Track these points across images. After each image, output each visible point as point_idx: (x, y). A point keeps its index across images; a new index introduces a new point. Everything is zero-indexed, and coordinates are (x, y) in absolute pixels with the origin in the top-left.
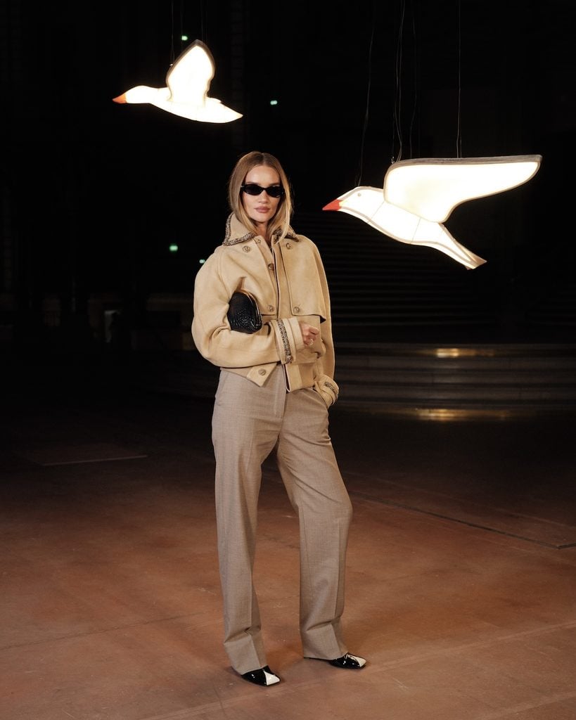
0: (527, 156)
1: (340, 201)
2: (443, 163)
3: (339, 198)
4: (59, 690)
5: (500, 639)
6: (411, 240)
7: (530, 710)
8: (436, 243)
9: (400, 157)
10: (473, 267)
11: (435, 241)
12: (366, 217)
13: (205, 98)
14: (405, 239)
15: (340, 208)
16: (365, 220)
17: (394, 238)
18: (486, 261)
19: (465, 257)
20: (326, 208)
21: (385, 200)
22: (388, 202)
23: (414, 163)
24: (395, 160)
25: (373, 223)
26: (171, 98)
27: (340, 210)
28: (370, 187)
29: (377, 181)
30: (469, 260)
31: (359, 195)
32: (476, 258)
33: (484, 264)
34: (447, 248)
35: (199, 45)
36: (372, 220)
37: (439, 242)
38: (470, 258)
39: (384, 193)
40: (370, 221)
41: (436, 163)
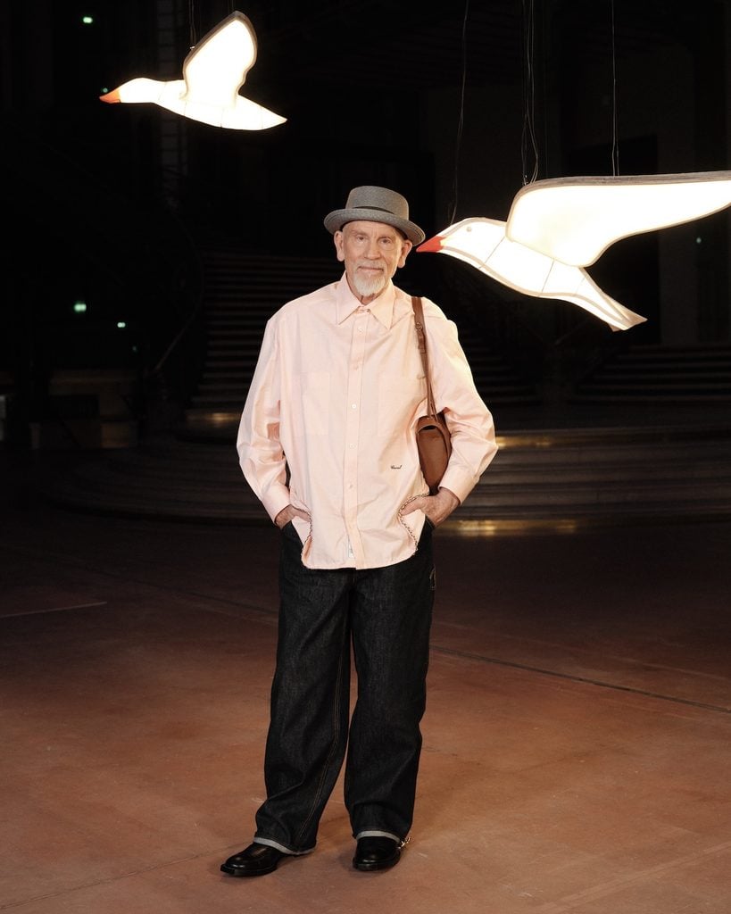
1: (442, 238)
2: (604, 183)
3: (440, 235)
6: (540, 291)
8: (575, 295)
9: (535, 175)
10: (624, 328)
11: (574, 292)
12: (478, 261)
13: (235, 96)
15: (442, 248)
16: (476, 265)
17: (517, 289)
18: (645, 320)
20: (422, 249)
21: (507, 235)
22: (512, 240)
23: (562, 184)
24: (529, 181)
25: (488, 269)
26: (186, 94)
27: (441, 251)
28: (484, 219)
31: (469, 230)
32: (628, 314)
34: (591, 302)
35: (240, 18)
36: (486, 264)
37: (579, 293)
39: (507, 226)
40: (483, 265)
41: (594, 184)
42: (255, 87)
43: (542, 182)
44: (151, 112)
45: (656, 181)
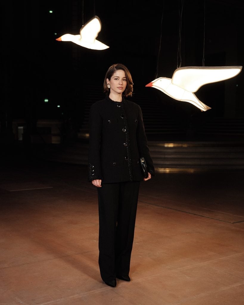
0: (236, 66)
2: (200, 69)
3: (152, 82)
4: (50, 281)
5: (220, 259)
6: (181, 99)
7: (240, 286)
8: (191, 101)
9: (180, 66)
10: (205, 110)
14: (179, 99)
15: (153, 86)
16: (162, 91)
17: (174, 98)
18: (211, 108)
19: (202, 107)
20: (147, 86)
21: (172, 82)
22: (173, 84)
24: (178, 67)
26: (81, 39)
28: (165, 78)
29: (169, 75)
30: (204, 108)
31: (161, 81)
32: (206, 107)
33: (210, 109)
34: (195, 103)
35: (97, 18)
36: (166, 91)
37: (192, 100)
38: (204, 107)
39: (172, 80)
40: (165, 91)
41: (197, 69)
42: (101, 37)
43: (182, 68)
44: (70, 44)
45: (214, 68)
